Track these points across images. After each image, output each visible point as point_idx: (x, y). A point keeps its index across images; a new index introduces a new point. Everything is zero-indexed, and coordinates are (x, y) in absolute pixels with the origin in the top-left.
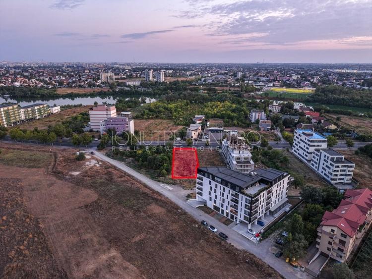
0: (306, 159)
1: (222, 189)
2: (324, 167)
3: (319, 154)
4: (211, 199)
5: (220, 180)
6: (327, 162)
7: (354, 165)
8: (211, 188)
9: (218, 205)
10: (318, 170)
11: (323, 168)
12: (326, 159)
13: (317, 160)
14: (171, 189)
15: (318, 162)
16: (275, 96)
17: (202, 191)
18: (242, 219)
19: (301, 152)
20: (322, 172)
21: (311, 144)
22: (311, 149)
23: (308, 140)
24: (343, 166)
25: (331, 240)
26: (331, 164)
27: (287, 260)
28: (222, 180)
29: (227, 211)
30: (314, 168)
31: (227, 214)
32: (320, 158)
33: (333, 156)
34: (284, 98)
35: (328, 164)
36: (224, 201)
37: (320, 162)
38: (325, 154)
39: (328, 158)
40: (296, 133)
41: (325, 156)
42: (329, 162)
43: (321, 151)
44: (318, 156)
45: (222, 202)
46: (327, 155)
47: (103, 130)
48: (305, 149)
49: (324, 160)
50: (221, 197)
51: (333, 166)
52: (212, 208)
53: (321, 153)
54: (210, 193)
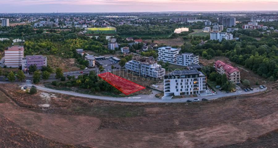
0: (172, 62)
1: (186, 81)
2: (187, 61)
3: (182, 56)
4: (177, 90)
5: (185, 76)
6: (188, 58)
7: (198, 56)
8: (177, 84)
9: (184, 91)
10: (183, 64)
11: (187, 62)
12: (187, 57)
14: (140, 98)
15: (182, 61)
17: (170, 88)
18: (202, 90)
19: (167, 59)
20: (186, 65)
21: (174, 53)
22: (174, 56)
23: (171, 51)
24: (196, 58)
26: (191, 59)
29: (191, 91)
30: (180, 64)
31: (191, 93)
32: (183, 58)
33: (190, 55)
35: (190, 59)
36: (188, 87)
37: (183, 60)
38: (186, 55)
39: (188, 56)
40: (160, 50)
41: (186, 56)
42: (190, 58)
43: (182, 54)
44: (181, 57)
45: (186, 88)
46: (187, 55)
47: (24, 66)
48: (170, 56)
49: (186, 58)
50: (186, 85)
51: (193, 59)
52: (180, 95)
53: (183, 55)
54: (176, 87)
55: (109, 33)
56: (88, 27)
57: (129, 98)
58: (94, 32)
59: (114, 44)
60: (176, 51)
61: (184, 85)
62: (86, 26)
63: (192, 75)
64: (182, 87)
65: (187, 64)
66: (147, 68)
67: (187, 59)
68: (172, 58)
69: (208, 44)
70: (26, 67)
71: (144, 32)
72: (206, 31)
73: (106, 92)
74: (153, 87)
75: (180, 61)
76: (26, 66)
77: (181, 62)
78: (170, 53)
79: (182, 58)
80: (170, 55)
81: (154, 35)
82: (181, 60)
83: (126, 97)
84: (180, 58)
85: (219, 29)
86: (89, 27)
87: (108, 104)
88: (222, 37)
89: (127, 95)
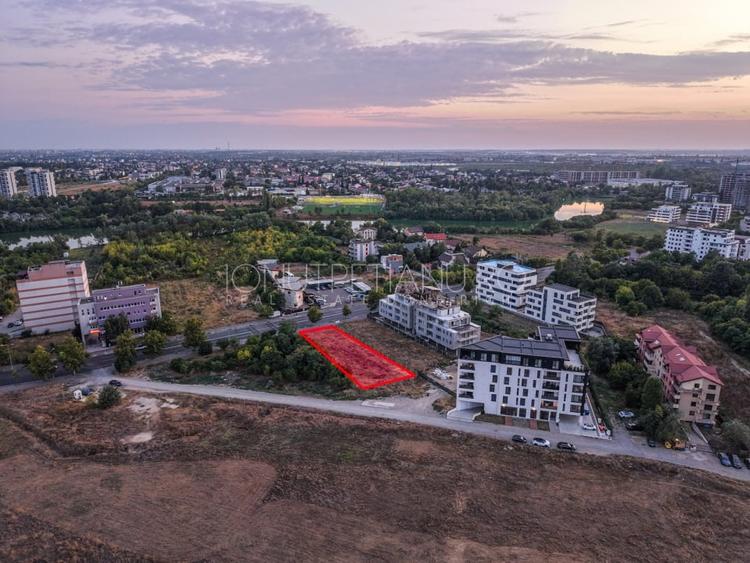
0: (513, 307)
1: (522, 373)
2: (557, 311)
3: (542, 294)
4: (494, 398)
5: (519, 359)
6: (562, 303)
7: (595, 300)
8: (495, 379)
9: (512, 403)
10: (544, 319)
11: (554, 314)
12: (559, 298)
13: (540, 303)
14: (392, 405)
15: (541, 306)
16: (334, 212)
17: (472, 387)
18: (568, 411)
19: (499, 296)
20: (553, 320)
21: (521, 280)
22: (520, 289)
23: (513, 276)
24: (586, 305)
25: (694, 399)
26: (570, 305)
27: (669, 446)
28: (523, 357)
29: (534, 409)
30: (535, 317)
31: (533, 414)
32: (545, 300)
33: (568, 293)
34: (349, 214)
35: (565, 306)
36: (526, 393)
37: (545, 306)
38: (557, 291)
39: (562, 297)
40: (481, 267)
41: (556, 295)
42: (566, 302)
43: (545, 288)
44: (540, 297)
45: (521, 396)
46: (560, 293)
47: (89, 324)
48: (508, 290)
49: (555, 301)
50: (521, 388)
51: (575, 307)
52: (499, 413)
53: (546, 291)
54: (492, 388)
55: (364, 213)
56: (308, 193)
57: (366, 403)
58: (321, 209)
59: (364, 247)
60: (528, 275)
61: (513, 384)
62: (304, 193)
63: (543, 359)
64: (508, 390)
65: (557, 319)
66: (431, 318)
67: (558, 306)
68: (514, 295)
69: (650, 264)
70: (93, 326)
71: (461, 211)
72: (661, 220)
73: (312, 384)
74: (435, 376)
75: (535, 308)
76: (94, 321)
77: (539, 309)
78: (509, 281)
79: (542, 300)
80: (509, 285)
81: (490, 220)
82: (538, 306)
83: (358, 401)
84: (537, 299)
85: (714, 215)
86: (311, 193)
87: (307, 419)
88: (712, 244)
89: (362, 395)
